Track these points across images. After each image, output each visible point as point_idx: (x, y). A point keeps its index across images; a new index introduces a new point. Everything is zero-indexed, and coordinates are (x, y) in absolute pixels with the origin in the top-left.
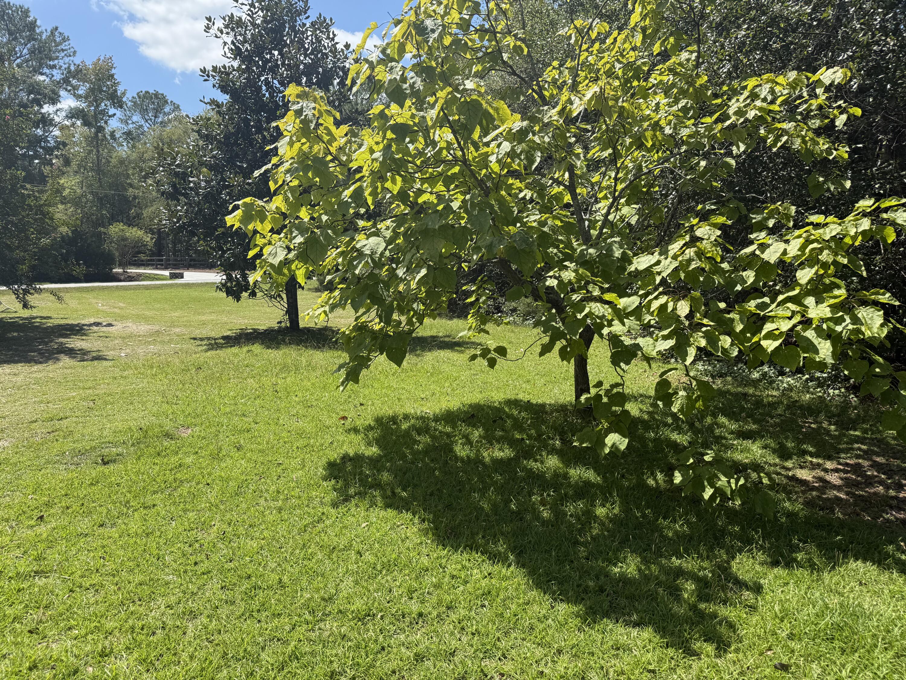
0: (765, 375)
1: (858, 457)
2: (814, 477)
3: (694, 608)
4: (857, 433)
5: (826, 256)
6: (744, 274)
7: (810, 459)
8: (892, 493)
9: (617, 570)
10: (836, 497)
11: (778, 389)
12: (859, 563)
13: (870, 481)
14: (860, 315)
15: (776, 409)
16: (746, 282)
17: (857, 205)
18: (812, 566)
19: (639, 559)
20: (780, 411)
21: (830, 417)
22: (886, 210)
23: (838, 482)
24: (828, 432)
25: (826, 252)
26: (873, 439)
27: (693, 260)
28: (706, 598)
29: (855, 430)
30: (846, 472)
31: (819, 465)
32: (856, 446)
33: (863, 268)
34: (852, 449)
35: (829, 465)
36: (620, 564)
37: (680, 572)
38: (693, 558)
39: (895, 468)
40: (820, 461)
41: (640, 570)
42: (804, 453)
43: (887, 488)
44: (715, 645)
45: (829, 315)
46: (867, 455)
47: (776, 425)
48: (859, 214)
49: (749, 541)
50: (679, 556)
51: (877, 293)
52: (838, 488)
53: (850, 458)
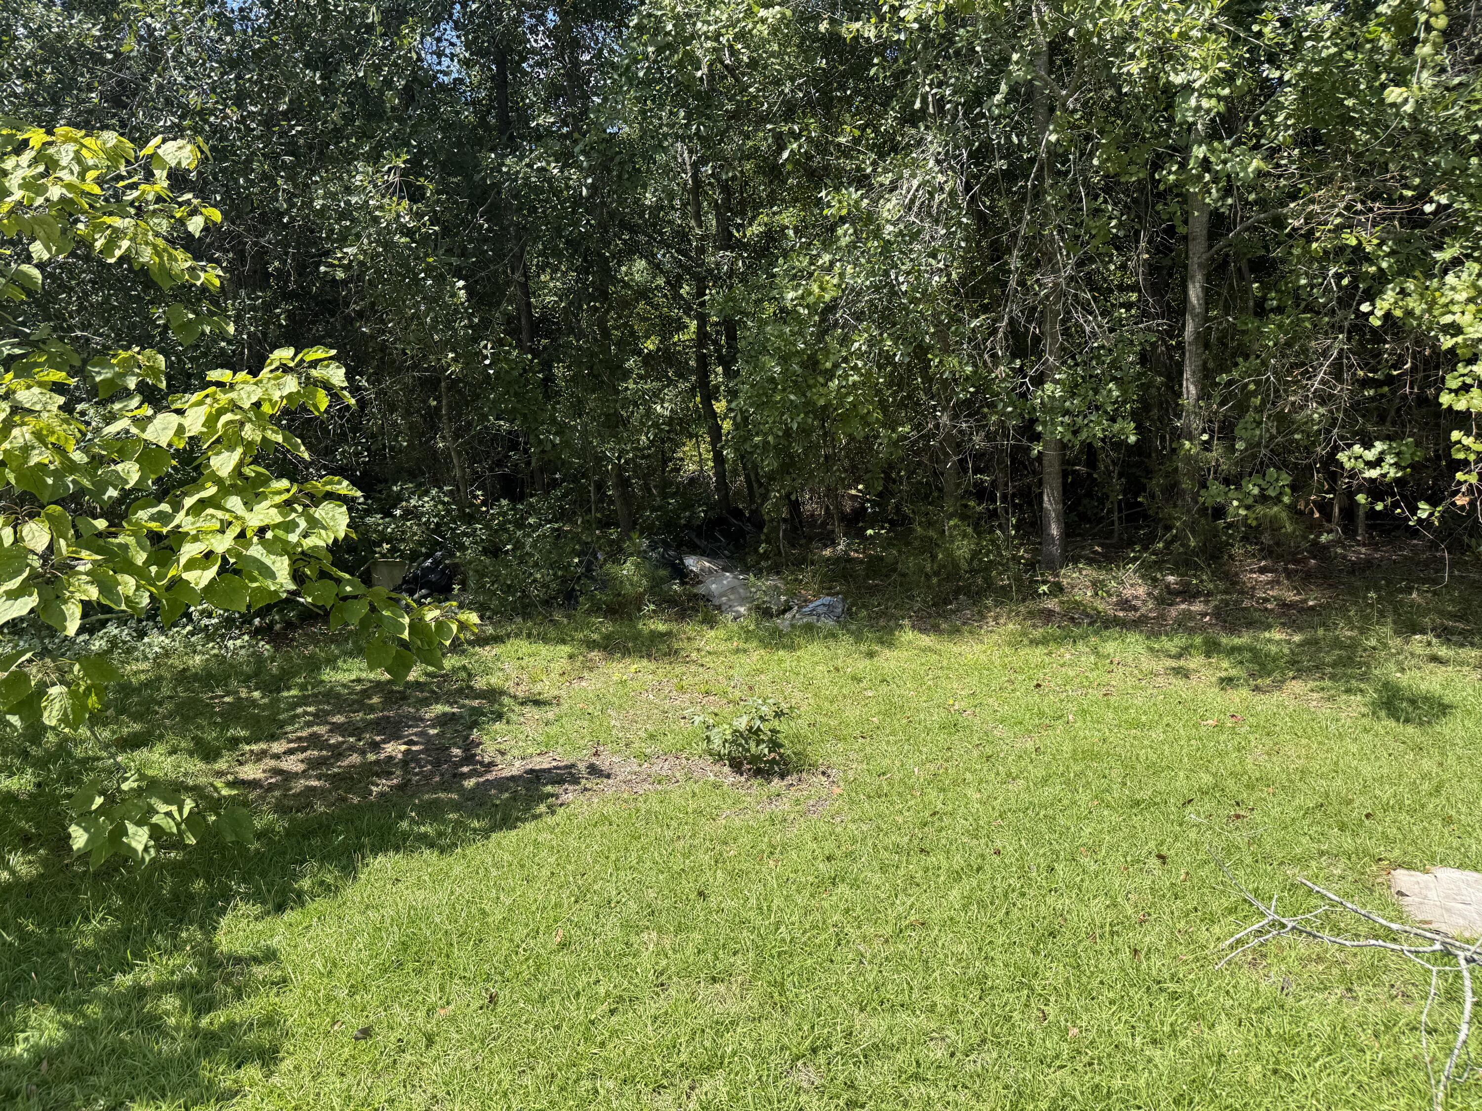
0: (113, 643)
1: (309, 724)
2: (264, 771)
3: (195, 1032)
4: (293, 692)
5: (250, 432)
6: (119, 468)
7: (247, 748)
8: (372, 757)
9: (18, 1049)
10: (307, 787)
11: (146, 658)
12: (380, 858)
13: (338, 752)
14: (317, 515)
15: (159, 690)
16: (127, 483)
17: (272, 356)
18: (327, 889)
19: (51, 1011)
20: (166, 691)
21: (246, 679)
22: (314, 364)
23: (301, 767)
24: (254, 703)
25: (248, 427)
26: (315, 695)
27: (33, 448)
28: (209, 1006)
29: (289, 689)
30: (304, 750)
31: (264, 753)
32: (300, 710)
33: (303, 448)
34: (297, 716)
35: (277, 747)
36: (21, 1036)
37: (140, 992)
38: (152, 960)
39: (361, 724)
40: (263, 746)
41: (66, 1026)
42: (235, 742)
43: (363, 753)
44: (258, 1063)
45: (279, 519)
46: (319, 718)
47: (171, 715)
48: (277, 369)
49: (227, 896)
50: (125, 967)
51: (331, 483)
52: (304, 774)
53: (302, 728)
